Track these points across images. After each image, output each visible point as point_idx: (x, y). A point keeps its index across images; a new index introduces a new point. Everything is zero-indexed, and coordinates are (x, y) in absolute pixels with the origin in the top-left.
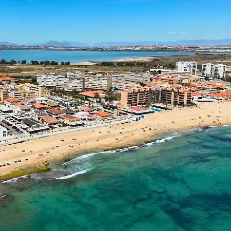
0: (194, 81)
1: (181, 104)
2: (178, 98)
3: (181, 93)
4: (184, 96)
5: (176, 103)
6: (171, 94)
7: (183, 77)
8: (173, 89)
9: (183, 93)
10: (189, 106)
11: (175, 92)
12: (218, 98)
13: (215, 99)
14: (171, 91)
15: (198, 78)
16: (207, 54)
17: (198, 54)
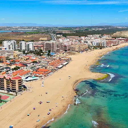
0: (17, 56)
1: (14, 90)
2: (10, 85)
3: (12, 81)
4: (15, 83)
5: (9, 90)
6: (3, 81)
7: (10, 54)
8: (4, 77)
9: (15, 81)
10: (21, 90)
11: (7, 80)
12: (39, 76)
13: (37, 76)
14: (3, 79)
15: (19, 53)
16: (17, 32)
17: (13, 32)
